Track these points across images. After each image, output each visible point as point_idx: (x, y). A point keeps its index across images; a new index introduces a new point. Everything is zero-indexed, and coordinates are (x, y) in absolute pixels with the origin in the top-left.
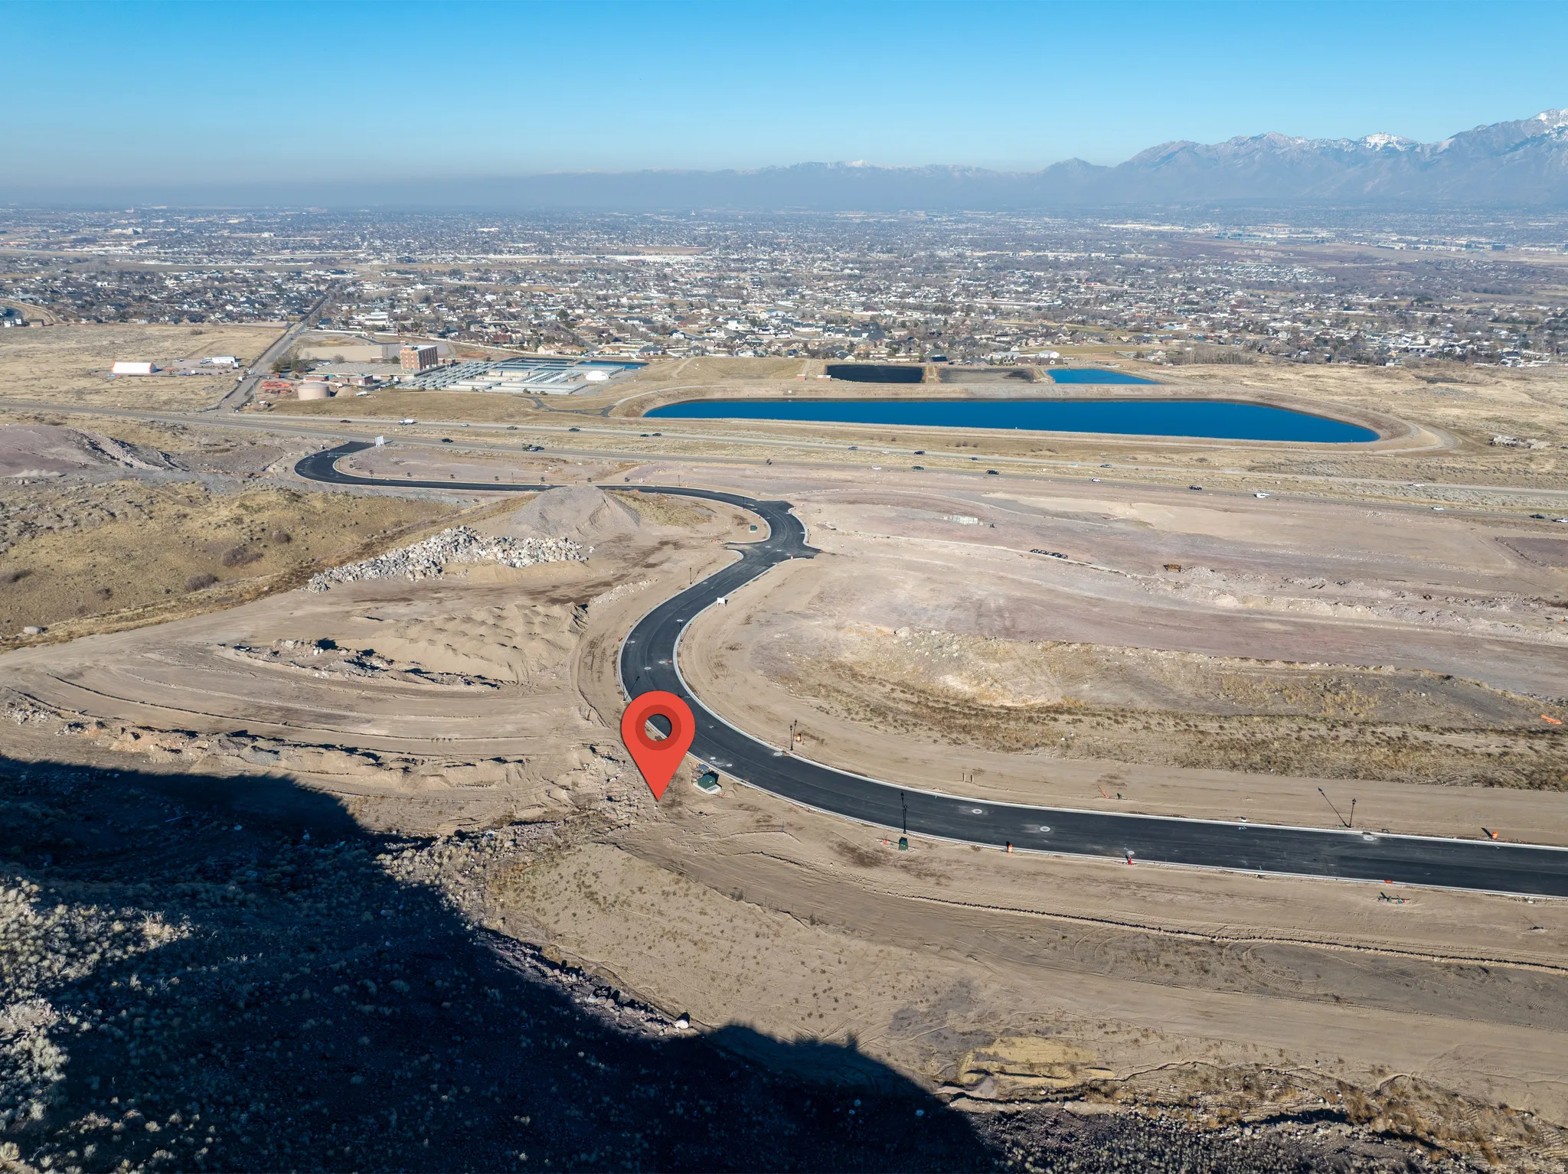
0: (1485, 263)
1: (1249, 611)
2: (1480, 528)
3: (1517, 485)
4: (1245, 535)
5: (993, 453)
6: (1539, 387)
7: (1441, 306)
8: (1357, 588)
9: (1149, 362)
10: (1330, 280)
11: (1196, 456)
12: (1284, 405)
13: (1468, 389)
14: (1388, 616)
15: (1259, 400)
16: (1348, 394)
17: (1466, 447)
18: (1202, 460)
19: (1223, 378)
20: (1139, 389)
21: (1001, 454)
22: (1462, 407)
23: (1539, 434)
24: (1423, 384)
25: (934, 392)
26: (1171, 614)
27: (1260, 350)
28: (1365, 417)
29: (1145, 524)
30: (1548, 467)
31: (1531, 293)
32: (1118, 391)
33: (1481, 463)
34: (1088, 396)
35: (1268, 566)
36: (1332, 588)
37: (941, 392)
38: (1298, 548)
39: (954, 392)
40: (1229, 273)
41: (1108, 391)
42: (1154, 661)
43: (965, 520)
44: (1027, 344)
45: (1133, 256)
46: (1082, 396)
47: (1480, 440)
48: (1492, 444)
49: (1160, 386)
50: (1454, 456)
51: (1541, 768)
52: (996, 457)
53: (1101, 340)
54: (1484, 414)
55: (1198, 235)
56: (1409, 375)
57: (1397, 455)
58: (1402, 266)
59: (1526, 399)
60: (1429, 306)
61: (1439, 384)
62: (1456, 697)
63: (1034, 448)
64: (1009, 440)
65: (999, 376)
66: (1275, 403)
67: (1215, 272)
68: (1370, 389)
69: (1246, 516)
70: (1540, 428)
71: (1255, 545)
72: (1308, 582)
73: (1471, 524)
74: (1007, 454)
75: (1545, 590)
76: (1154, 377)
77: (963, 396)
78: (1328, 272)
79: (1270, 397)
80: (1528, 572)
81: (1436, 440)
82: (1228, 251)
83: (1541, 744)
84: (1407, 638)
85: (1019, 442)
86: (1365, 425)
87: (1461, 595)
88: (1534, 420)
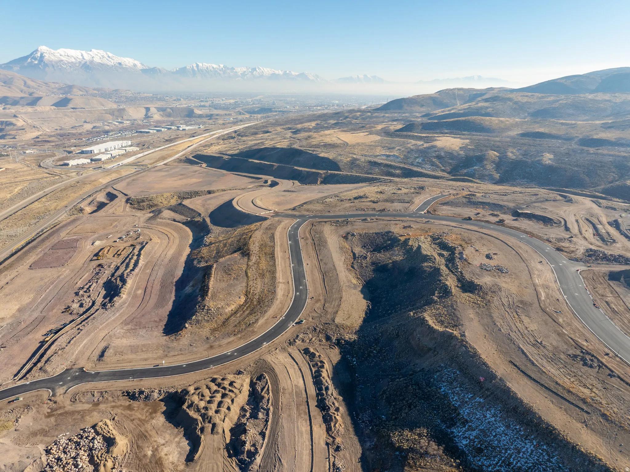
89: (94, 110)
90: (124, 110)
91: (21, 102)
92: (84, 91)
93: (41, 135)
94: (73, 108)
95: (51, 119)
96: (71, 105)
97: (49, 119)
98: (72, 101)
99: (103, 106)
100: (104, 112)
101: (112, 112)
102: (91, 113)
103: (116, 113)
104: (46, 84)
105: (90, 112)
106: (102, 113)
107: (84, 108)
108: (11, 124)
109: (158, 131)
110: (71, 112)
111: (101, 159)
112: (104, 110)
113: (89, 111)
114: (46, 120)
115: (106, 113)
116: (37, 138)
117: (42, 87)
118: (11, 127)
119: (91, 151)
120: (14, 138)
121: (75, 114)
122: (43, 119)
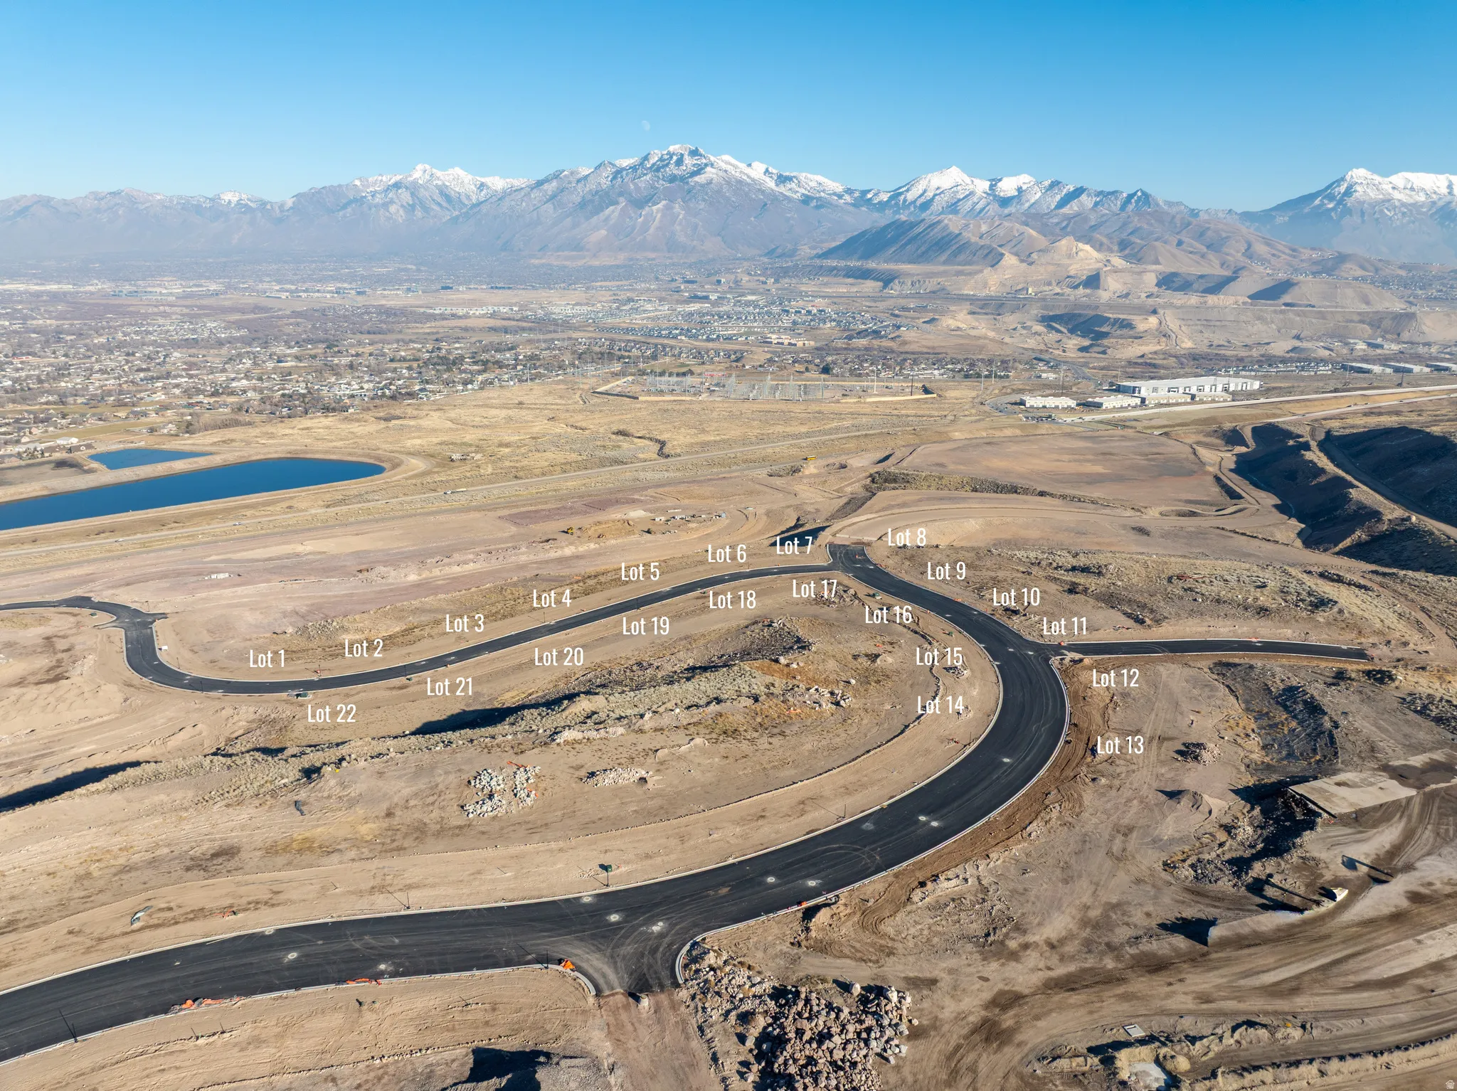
0: (358, 308)
1: (425, 579)
2: (490, 514)
3: (481, 484)
4: (380, 545)
5: (135, 534)
6: (453, 414)
7: (347, 351)
8: (457, 557)
9: (164, 435)
10: (243, 332)
11: (285, 505)
12: (309, 456)
13: (412, 423)
14: (485, 564)
15: (289, 456)
16: (341, 440)
17: (438, 465)
18: (290, 507)
19: (242, 441)
20: (196, 462)
21: (142, 533)
22: (419, 437)
23: (473, 449)
24: (383, 424)
25: (15, 494)
26: (391, 590)
27: (247, 411)
28: (368, 456)
29: (324, 552)
30: (490, 470)
31: (400, 332)
32: (180, 466)
33: (455, 474)
34: (157, 474)
35: (406, 558)
36: (446, 560)
37: (22, 493)
38: (413, 545)
39: (34, 490)
40: (148, 333)
41: (171, 467)
42: (427, 603)
43: (221, 576)
44: (30, 433)
45: (41, 322)
46: (152, 475)
47: (443, 459)
48: (452, 460)
49: (210, 457)
50: (437, 472)
51: (586, 590)
52: (139, 536)
53: (100, 419)
54: (436, 440)
55: (92, 293)
56: (367, 416)
57: (407, 479)
58: (296, 314)
59: (449, 424)
60: (339, 352)
61: (393, 422)
62: (543, 580)
63: (161, 523)
64: (135, 521)
65: (47, 468)
66: (302, 456)
67: (136, 333)
68: (352, 433)
69: (371, 535)
70: (471, 445)
71: (392, 549)
72: (434, 560)
73: (483, 513)
74: (147, 533)
75: (535, 536)
76: (187, 448)
77: (45, 493)
78: (239, 325)
79: (296, 452)
80: (522, 530)
81: (419, 465)
82: (131, 309)
83: (581, 584)
84: (498, 571)
85: (142, 521)
86: (372, 461)
87: (502, 549)
88: (465, 440)
89: (1332, 312)
90: (1411, 316)
91: (1195, 286)
92: (1372, 269)
93: (1155, 353)
94: (1286, 305)
95: (1223, 323)
96: (1287, 298)
97: (1218, 323)
98: (1296, 287)
99: (1368, 303)
100: (1356, 318)
101: (1376, 321)
102: (1324, 318)
103: (1387, 323)
104: (1294, 250)
105: (1322, 315)
106: (1352, 321)
107: (1314, 307)
108: (1130, 326)
109: (1397, 370)
110: (1275, 312)
111: (1102, 404)
112: (1359, 314)
113: (1320, 312)
114: (1212, 323)
115: (1362, 322)
116: (1143, 356)
117: (1279, 257)
118: (1125, 331)
119: (1134, 388)
120: (1104, 352)
121: (1281, 316)
122: (1205, 323)
